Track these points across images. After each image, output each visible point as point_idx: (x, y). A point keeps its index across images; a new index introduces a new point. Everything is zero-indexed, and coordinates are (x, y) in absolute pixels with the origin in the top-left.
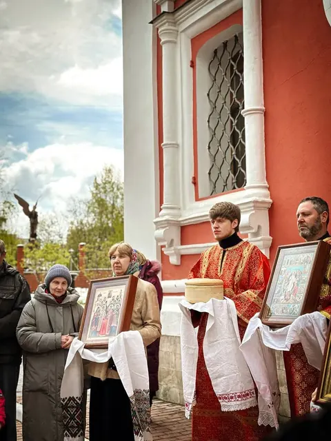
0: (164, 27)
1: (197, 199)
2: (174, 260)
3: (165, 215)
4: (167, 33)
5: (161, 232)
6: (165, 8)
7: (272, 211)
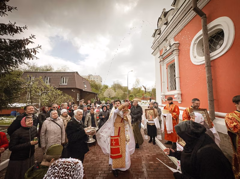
0: (162, 63)
1: (168, 91)
2: (164, 101)
3: (162, 94)
4: (162, 64)
5: (162, 97)
6: (162, 60)
7: (181, 95)
